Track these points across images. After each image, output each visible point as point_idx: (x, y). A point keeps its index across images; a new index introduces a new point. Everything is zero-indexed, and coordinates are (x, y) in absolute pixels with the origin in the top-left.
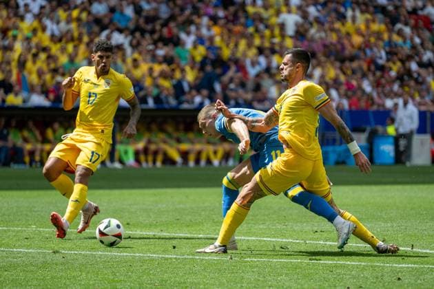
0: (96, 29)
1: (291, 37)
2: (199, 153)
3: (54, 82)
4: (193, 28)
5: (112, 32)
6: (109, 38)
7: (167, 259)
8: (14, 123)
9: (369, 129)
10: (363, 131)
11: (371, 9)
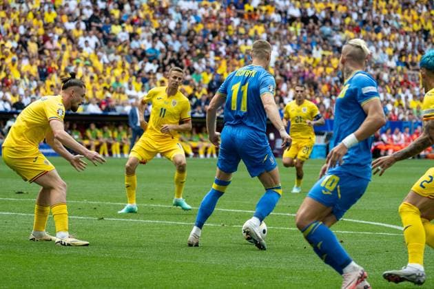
0: (135, 59)
1: (272, 67)
2: (207, 148)
3: (104, 97)
4: (203, 60)
5: (145, 62)
6: (143, 67)
7: (178, 225)
8: (75, 126)
9: (326, 133)
10: (323, 134)
11: (331, 48)
